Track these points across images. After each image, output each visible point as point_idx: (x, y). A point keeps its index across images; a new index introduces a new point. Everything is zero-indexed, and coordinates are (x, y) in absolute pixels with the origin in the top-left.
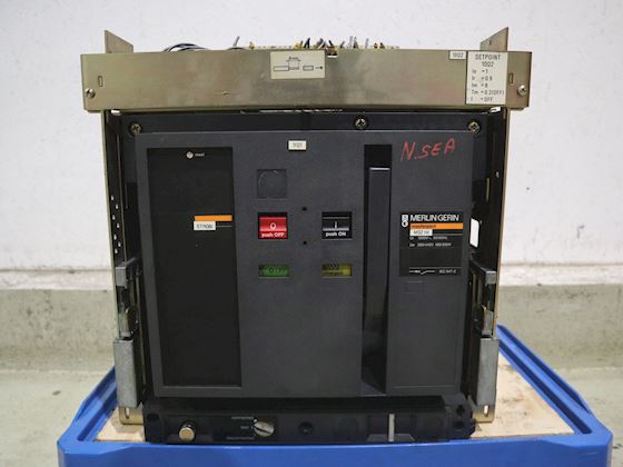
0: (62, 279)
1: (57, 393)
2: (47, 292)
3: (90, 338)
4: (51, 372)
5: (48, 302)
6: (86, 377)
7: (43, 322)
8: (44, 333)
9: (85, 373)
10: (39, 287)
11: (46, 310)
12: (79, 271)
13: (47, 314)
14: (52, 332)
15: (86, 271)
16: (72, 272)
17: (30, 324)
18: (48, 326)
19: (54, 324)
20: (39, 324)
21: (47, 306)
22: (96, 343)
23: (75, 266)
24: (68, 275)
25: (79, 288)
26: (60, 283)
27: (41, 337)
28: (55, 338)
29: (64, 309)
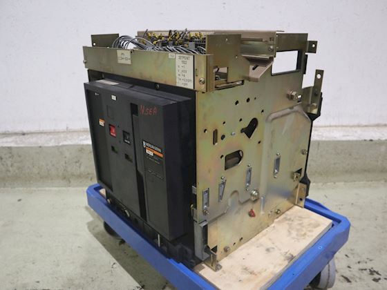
0: (18, 140)
1: (20, 200)
2: (10, 148)
3: (35, 171)
4: (17, 189)
5: (11, 153)
6: (35, 191)
7: (9, 164)
8: (11, 169)
9: (34, 189)
10: (5, 145)
11: (10, 157)
12: (28, 134)
13: (11, 159)
14: (15, 168)
15: (31, 133)
16: (24, 134)
17: (3, 165)
18: (12, 165)
19: (15, 164)
20: (7, 165)
21: (10, 155)
22: (38, 173)
23: (25, 130)
24: (22, 136)
25: (27, 145)
26: (16, 142)
27: (9, 171)
28: (17, 171)
29: (20, 156)
